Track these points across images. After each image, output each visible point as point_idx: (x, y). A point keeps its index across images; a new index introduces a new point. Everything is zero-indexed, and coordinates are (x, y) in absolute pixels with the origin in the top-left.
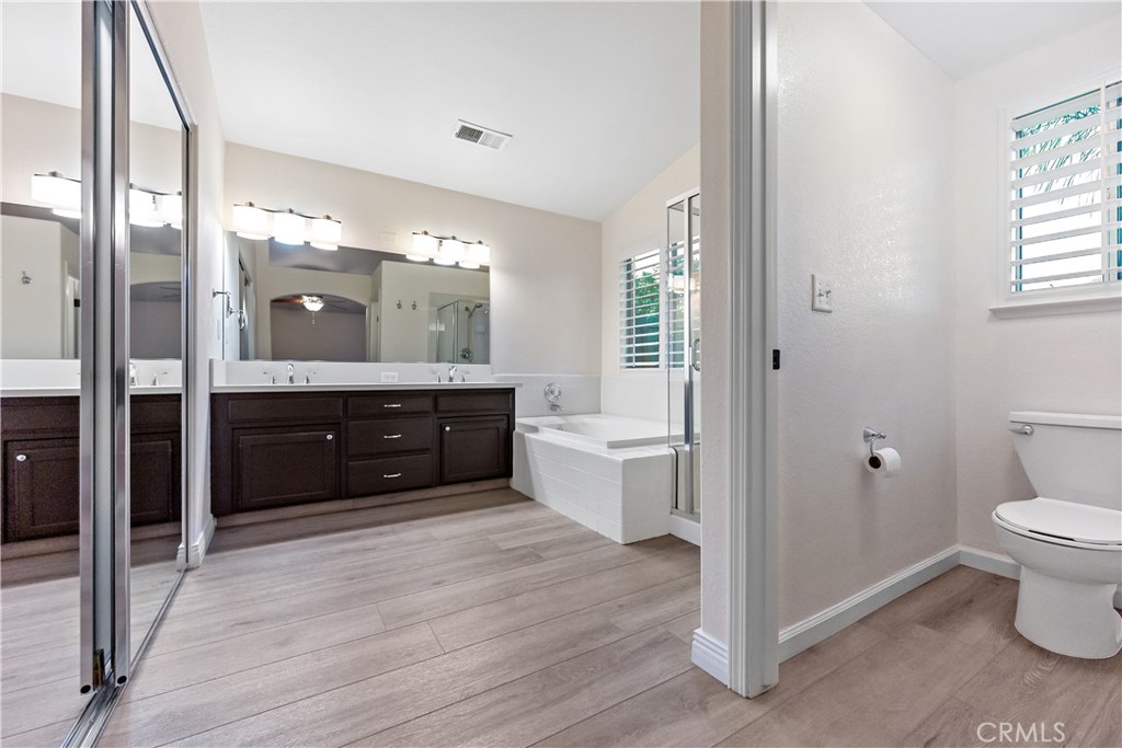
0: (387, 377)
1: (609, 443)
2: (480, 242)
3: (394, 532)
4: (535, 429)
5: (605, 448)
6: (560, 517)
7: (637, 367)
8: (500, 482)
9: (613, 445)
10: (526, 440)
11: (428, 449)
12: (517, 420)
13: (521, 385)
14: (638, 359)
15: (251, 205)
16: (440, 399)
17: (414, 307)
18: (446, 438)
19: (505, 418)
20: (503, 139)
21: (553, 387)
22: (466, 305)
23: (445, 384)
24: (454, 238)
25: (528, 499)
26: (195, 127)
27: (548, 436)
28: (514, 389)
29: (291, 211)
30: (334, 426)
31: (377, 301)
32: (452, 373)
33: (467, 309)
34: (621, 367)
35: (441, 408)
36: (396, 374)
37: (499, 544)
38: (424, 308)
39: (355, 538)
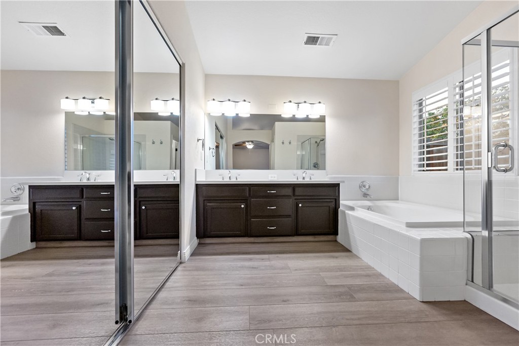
0: (272, 177)
1: (407, 223)
2: (320, 103)
3: (269, 259)
4: (352, 209)
5: (404, 227)
6: (369, 267)
7: (427, 170)
8: (331, 237)
9: (410, 225)
10: (346, 215)
11: (290, 216)
12: (341, 202)
13: (343, 182)
14: (428, 165)
15: (214, 100)
16: (297, 189)
17: (290, 143)
18: (299, 211)
19: (334, 201)
20: (331, 38)
21: (364, 183)
22: (316, 140)
23: (300, 181)
24: (305, 102)
25: (348, 251)
26: (184, 64)
27: (361, 213)
28: (339, 184)
29: (229, 100)
30: (245, 201)
31: (273, 142)
32: (304, 175)
33: (316, 142)
34: (414, 171)
35: (297, 193)
36: (276, 175)
37: (326, 280)
38: (294, 143)
39: (251, 260)
